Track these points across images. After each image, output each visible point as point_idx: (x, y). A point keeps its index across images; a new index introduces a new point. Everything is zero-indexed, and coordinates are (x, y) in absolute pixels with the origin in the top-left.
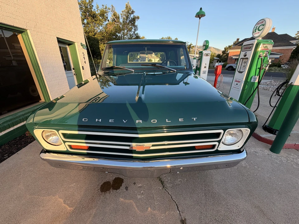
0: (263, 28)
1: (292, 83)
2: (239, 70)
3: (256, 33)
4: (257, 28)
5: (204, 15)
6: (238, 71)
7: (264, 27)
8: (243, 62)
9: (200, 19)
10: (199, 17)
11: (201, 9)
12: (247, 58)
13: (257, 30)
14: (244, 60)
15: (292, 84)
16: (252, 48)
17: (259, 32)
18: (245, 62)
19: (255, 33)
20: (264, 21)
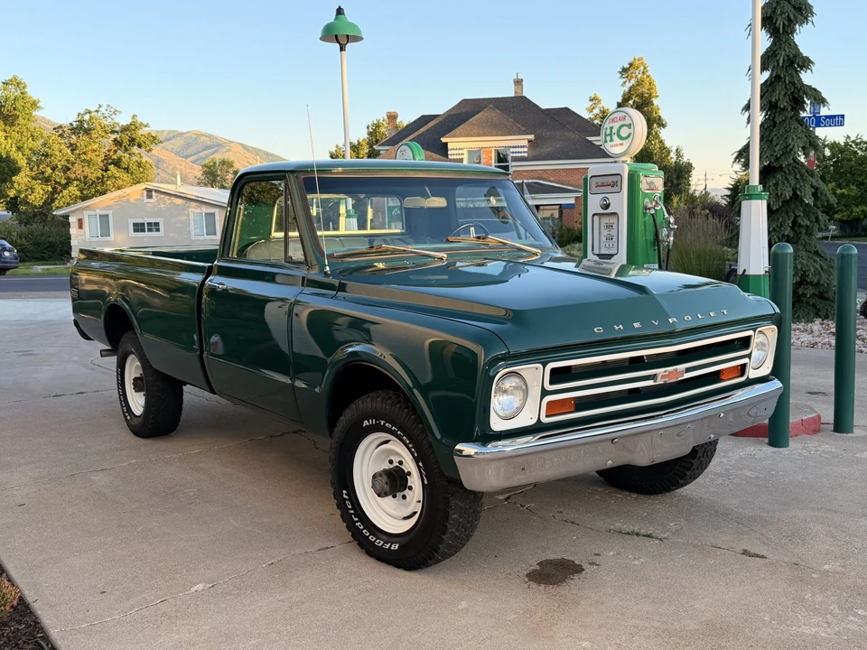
0: (630, 134)
1: (745, 270)
2: (597, 252)
3: (616, 145)
4: (615, 130)
5: (357, 39)
6: (598, 255)
7: (631, 131)
8: (603, 224)
9: (342, 49)
10: (338, 42)
11: (340, 11)
12: (615, 214)
13: (615, 137)
14: (605, 220)
15: (746, 273)
16: (619, 184)
17: (621, 142)
18: (609, 227)
19: (612, 143)
20: (627, 117)
